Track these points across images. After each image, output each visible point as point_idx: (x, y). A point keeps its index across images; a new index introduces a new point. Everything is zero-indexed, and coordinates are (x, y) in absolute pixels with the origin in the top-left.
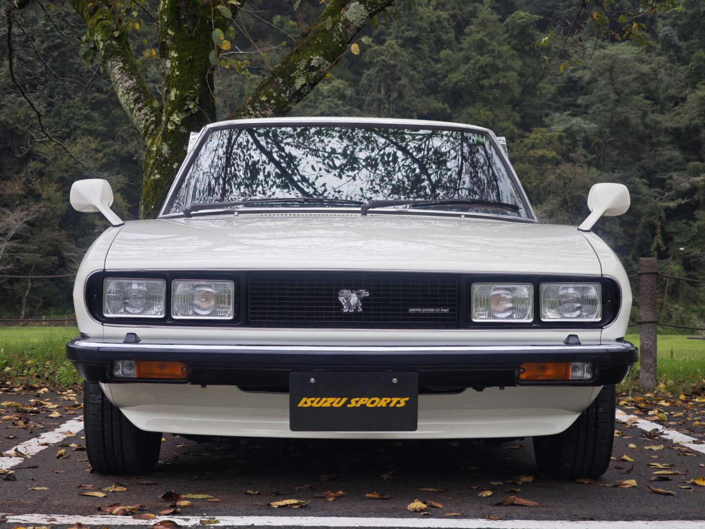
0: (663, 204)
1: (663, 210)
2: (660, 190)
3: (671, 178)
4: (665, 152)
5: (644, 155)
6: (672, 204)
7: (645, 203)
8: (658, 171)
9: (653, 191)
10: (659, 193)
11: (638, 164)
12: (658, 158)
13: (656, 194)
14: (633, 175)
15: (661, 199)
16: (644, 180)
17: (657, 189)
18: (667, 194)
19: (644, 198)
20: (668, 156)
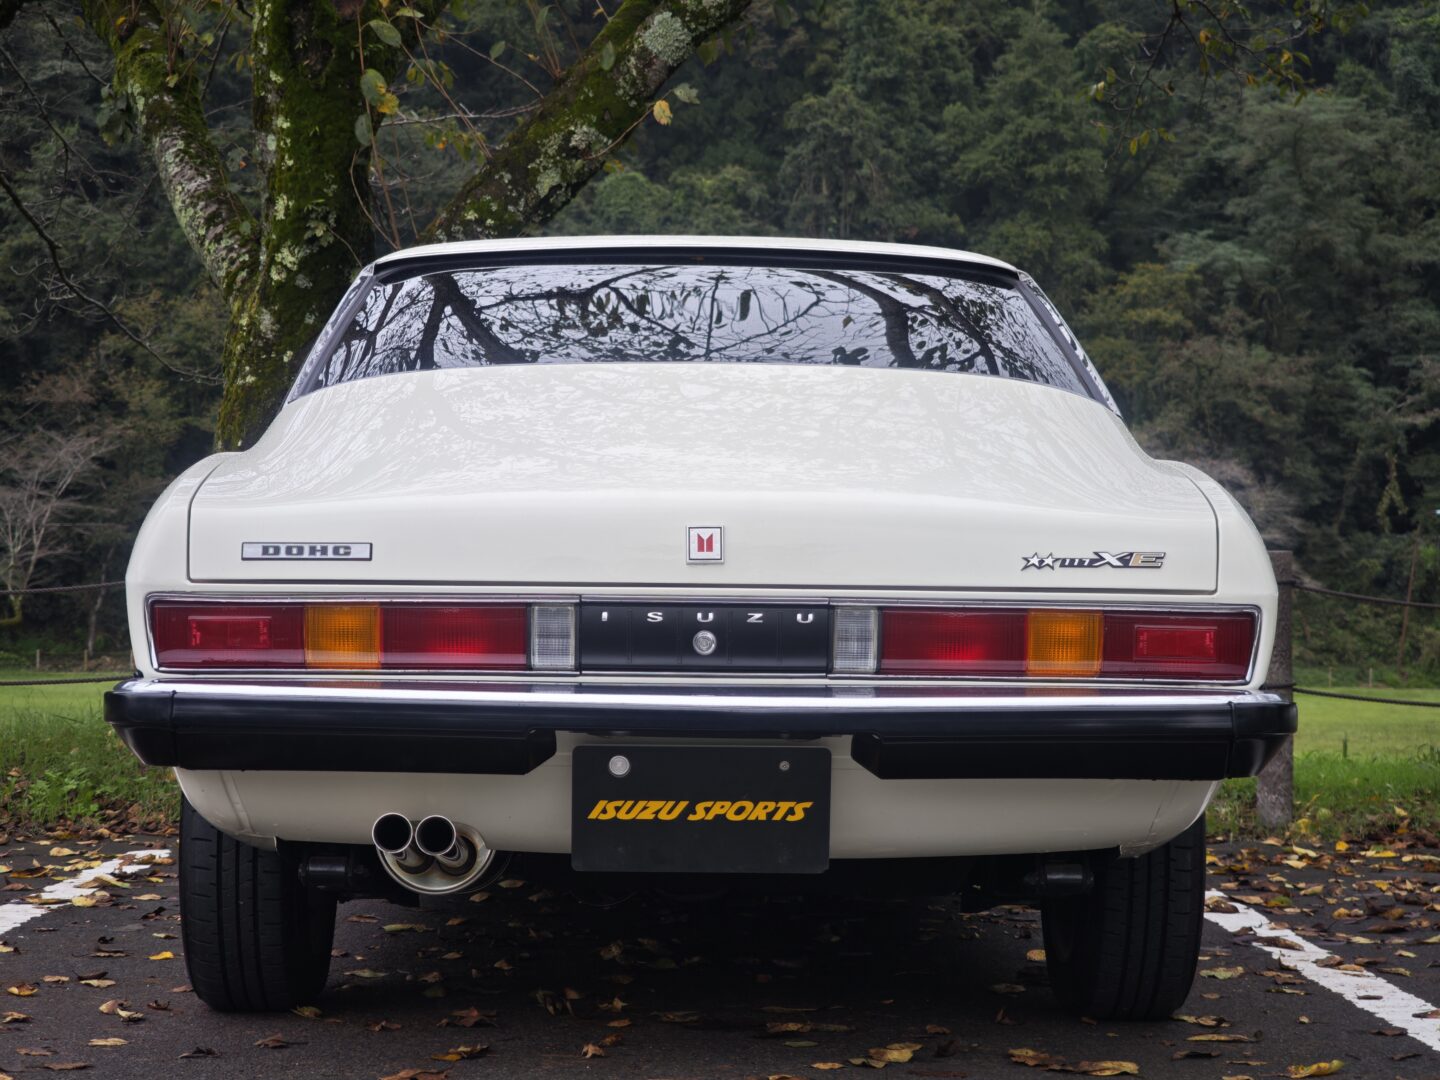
0: (1402, 419)
1: (1401, 432)
2: (1397, 391)
3: (1418, 366)
4: (1406, 314)
5: (1362, 320)
6: (1421, 420)
7: (1365, 417)
8: (1393, 352)
9: (1383, 394)
10: (1394, 397)
11: (1351, 337)
12: (1392, 326)
13: (1388, 399)
14: (1340, 361)
15: (1399, 410)
16: (1364, 371)
17: (1390, 390)
18: (1410, 399)
19: (1364, 408)
20: (1412, 322)
